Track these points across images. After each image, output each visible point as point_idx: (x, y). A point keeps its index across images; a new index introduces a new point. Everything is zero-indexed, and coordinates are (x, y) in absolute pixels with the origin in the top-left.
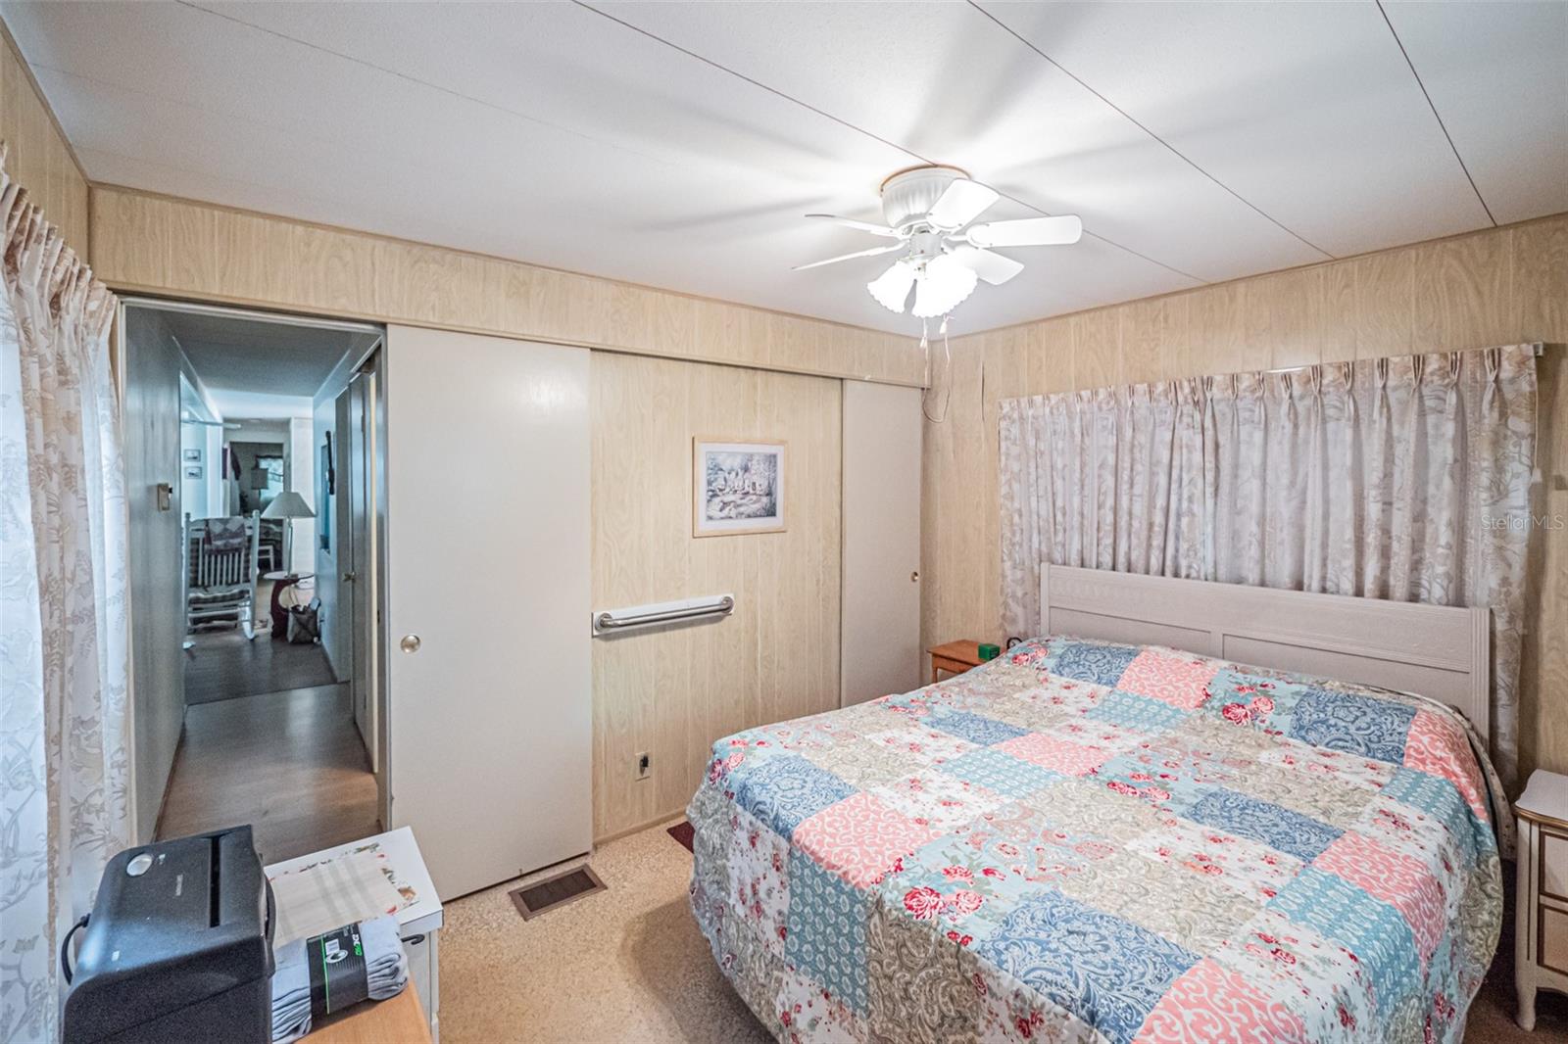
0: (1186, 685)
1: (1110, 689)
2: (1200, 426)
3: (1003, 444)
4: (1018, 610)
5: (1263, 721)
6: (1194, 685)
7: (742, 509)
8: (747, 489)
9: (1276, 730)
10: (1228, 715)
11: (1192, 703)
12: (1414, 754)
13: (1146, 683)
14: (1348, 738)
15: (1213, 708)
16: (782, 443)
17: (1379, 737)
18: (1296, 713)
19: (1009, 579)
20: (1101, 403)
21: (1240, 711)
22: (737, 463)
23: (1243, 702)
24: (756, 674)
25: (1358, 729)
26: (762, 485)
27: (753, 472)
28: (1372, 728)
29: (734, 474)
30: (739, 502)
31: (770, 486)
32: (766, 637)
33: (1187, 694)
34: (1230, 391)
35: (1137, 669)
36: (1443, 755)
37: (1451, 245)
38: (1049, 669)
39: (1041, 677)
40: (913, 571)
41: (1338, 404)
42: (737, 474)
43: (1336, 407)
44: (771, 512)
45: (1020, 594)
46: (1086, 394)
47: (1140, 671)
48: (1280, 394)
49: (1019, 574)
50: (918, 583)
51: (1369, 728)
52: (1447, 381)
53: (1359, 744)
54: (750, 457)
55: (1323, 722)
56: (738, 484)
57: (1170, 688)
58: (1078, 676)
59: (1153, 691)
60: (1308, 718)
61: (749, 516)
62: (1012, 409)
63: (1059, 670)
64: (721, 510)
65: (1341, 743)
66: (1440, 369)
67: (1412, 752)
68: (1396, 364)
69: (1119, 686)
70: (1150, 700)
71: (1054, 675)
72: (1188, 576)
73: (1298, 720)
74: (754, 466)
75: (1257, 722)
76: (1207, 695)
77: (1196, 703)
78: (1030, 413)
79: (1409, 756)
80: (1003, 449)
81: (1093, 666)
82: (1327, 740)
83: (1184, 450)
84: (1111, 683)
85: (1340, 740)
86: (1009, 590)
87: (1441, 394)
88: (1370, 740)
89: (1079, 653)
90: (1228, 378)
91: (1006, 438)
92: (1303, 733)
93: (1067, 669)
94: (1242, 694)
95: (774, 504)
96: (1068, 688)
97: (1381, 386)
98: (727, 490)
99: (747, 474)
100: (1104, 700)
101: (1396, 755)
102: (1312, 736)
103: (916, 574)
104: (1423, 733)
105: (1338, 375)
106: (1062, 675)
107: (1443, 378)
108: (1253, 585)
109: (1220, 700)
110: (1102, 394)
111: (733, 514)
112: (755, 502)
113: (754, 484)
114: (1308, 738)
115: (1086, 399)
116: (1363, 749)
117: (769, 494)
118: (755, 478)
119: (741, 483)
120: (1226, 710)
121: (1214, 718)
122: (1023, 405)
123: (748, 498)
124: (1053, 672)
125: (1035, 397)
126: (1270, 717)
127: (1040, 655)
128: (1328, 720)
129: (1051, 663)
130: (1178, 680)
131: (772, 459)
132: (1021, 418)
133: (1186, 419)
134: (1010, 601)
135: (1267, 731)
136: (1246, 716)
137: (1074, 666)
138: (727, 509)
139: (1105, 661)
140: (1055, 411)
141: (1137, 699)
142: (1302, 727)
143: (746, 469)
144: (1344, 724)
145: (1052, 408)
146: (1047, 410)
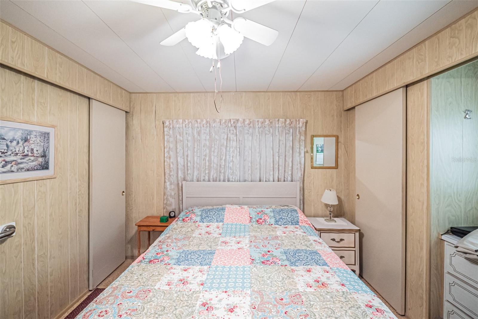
0: (244, 216)
1: (222, 223)
2: (235, 134)
3: (166, 137)
4: (173, 201)
5: (267, 222)
6: (246, 215)
7: (21, 166)
8: (26, 153)
9: (271, 224)
10: (259, 223)
11: (248, 221)
12: (301, 221)
13: (233, 218)
14: (287, 221)
15: (253, 221)
16: (53, 126)
17: (293, 219)
18: (275, 217)
19: (168, 189)
20: (204, 124)
21: (261, 221)
22: (18, 135)
23: (261, 217)
24: (34, 268)
25: (289, 218)
26: (38, 149)
27: (31, 142)
28: (292, 217)
29: (15, 143)
30: (20, 161)
31: (44, 152)
32: (42, 243)
33: (245, 219)
34: (243, 124)
35: (228, 214)
36: (307, 220)
37: (289, 93)
38: (199, 221)
39: (197, 225)
40: (122, 191)
41: (268, 130)
42: (18, 143)
43: (268, 131)
44: (45, 166)
45: (173, 194)
46: (199, 121)
47: (229, 215)
48: (256, 126)
49: (173, 187)
50: (124, 196)
51: (291, 217)
52: (290, 126)
53: (290, 222)
54: (30, 132)
55: (281, 218)
56: (19, 149)
57: (240, 218)
58: (210, 221)
59: (236, 220)
60: (278, 218)
61: (28, 170)
62: (170, 124)
63: (202, 221)
64: (3, 167)
65: (286, 223)
66: (289, 123)
67: (300, 221)
68: (281, 121)
69: (225, 221)
70: (236, 224)
71: (201, 223)
72: (232, 181)
73: (276, 219)
74: (32, 138)
75: (266, 223)
76: (251, 218)
77: (249, 221)
78: (196, 125)
79: (300, 222)
80: (166, 139)
81: (214, 216)
82: (283, 223)
83: (231, 141)
84: (222, 221)
85: (285, 222)
86: (169, 193)
87: (289, 130)
88: (292, 221)
89: (206, 213)
90: (243, 120)
91: (167, 135)
92: (277, 223)
93: (205, 220)
94: (259, 215)
95: (48, 162)
96: (208, 227)
97: (278, 126)
98: (9, 153)
99: (26, 144)
100: (223, 228)
101: (297, 223)
102: (280, 223)
103: (123, 192)
104: (302, 215)
105: (269, 122)
106: (203, 222)
107: (289, 125)
108: (250, 182)
109: (255, 218)
110: (204, 122)
111: (14, 168)
112: (33, 161)
113: (32, 150)
114: (279, 224)
115: (199, 123)
116: (291, 223)
117: (44, 156)
118: (33, 146)
119: (21, 149)
120: (258, 221)
121: (255, 225)
122: (174, 123)
123: (28, 158)
124: (200, 222)
125: (179, 120)
126: (269, 220)
127: (193, 216)
128: (282, 217)
129: (198, 219)
130: (241, 215)
131: (46, 136)
132: (173, 127)
133: (231, 132)
134: (169, 197)
135: (269, 225)
136: (263, 222)
137: (207, 218)
138: (9, 166)
139: (216, 214)
140: (187, 126)
141: (232, 225)
142: (277, 221)
143: (26, 140)
144: (286, 217)
145: (186, 125)
146: (184, 125)
